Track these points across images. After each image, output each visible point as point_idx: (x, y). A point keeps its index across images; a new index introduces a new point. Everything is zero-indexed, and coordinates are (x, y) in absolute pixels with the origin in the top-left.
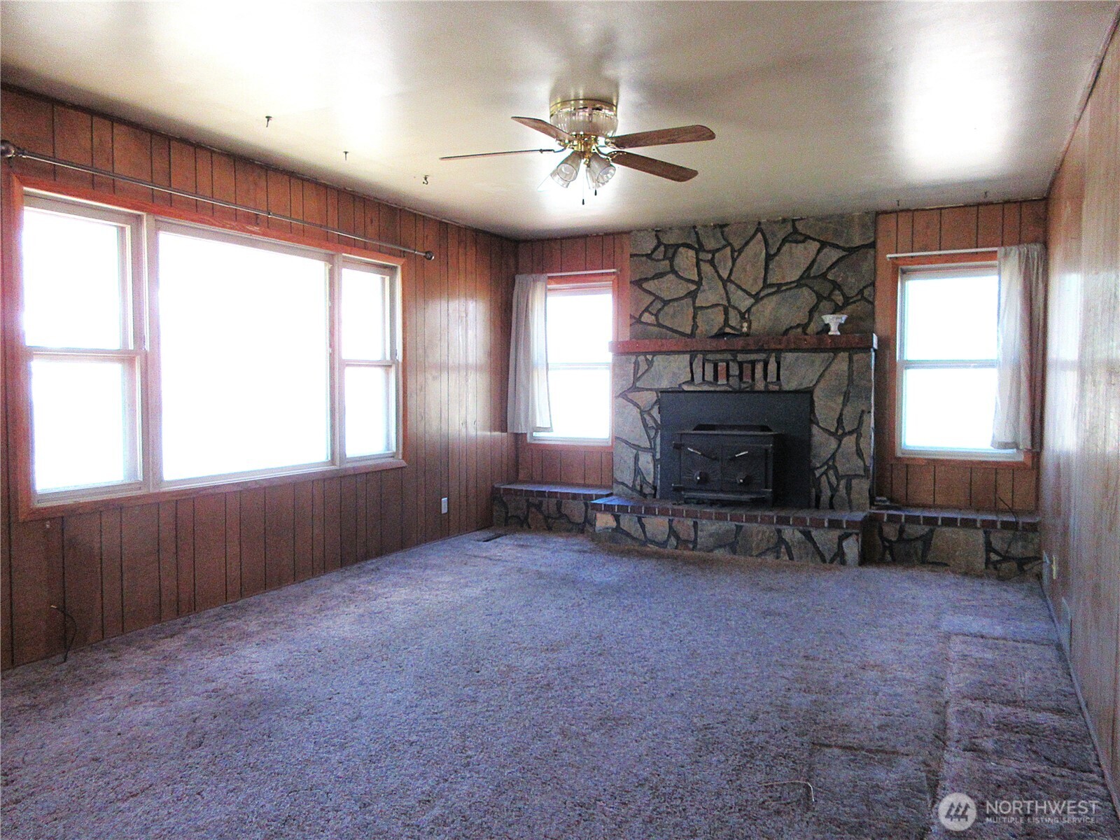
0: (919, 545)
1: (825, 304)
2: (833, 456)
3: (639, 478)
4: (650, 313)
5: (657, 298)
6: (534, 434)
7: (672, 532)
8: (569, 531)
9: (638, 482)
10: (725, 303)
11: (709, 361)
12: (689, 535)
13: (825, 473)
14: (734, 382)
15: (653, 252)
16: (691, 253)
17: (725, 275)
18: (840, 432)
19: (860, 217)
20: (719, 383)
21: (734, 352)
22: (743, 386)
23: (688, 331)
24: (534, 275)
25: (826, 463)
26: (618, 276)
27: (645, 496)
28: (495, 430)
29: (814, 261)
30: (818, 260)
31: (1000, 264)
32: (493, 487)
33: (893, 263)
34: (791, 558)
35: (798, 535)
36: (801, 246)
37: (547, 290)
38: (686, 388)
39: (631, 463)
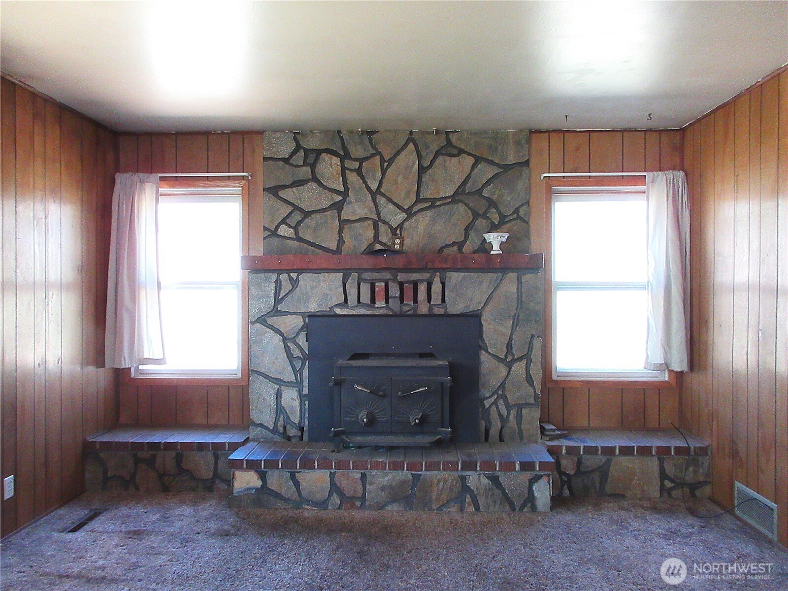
0: (596, 477)
1: (481, 223)
2: (503, 385)
3: (281, 418)
4: (288, 225)
5: (296, 208)
6: (141, 367)
7: (334, 487)
8: (193, 490)
9: (281, 422)
10: (375, 217)
11: (365, 281)
12: (355, 491)
13: (495, 403)
14: (394, 304)
15: (291, 156)
16: (336, 160)
17: (374, 186)
18: (509, 358)
19: (515, 134)
20: (376, 306)
21: (395, 271)
22: (405, 309)
23: (333, 246)
24: (141, 175)
25: (496, 392)
26: (249, 181)
27: (289, 438)
28: (88, 364)
29: (469, 176)
30: (473, 175)
31: (648, 188)
32: (85, 439)
33: (547, 184)
34: (477, 509)
35: (485, 481)
36: (455, 160)
37: (158, 195)
38: (338, 311)
39: (272, 400)
